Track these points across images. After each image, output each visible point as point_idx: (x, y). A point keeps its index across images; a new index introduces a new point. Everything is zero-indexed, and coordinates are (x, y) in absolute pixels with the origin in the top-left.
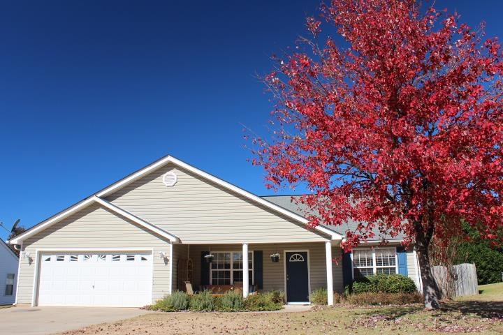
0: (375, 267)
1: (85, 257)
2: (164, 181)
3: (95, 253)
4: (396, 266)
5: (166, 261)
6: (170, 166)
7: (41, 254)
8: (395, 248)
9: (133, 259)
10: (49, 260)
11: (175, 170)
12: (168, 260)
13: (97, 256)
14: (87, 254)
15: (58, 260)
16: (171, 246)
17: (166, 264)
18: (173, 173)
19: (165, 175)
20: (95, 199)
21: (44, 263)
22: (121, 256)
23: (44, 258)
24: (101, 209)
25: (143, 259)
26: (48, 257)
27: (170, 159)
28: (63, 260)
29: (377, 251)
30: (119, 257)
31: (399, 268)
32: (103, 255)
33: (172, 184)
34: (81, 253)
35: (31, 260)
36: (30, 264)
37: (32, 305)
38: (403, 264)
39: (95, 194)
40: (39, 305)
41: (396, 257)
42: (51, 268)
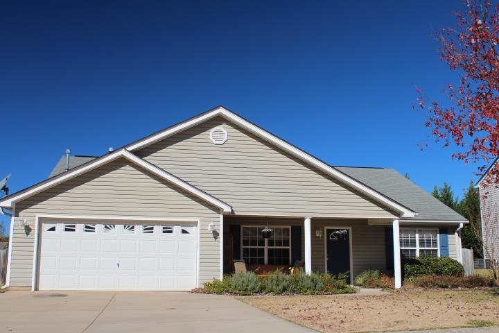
0: (418, 248)
1: (106, 227)
2: (211, 137)
3: (119, 222)
4: (438, 248)
5: (216, 234)
6: (219, 120)
7: (42, 221)
8: (438, 229)
9: (171, 232)
10: (53, 229)
11: (225, 125)
12: (218, 234)
13: (122, 226)
14: (109, 224)
15: (67, 230)
16: (222, 217)
17: (216, 238)
18: (223, 128)
19: (213, 130)
20: (123, 153)
21: (45, 233)
22: (155, 227)
23: (46, 226)
24: (128, 167)
25: (184, 232)
26: (51, 226)
27: (222, 111)
28: (74, 230)
29: (420, 232)
30: (152, 228)
31: (441, 250)
32: (130, 225)
33: (221, 142)
34: (100, 222)
35: (28, 230)
36: (28, 234)
37: (33, 289)
38: (445, 247)
39: (125, 147)
40: (40, 288)
41: (438, 238)
42: (55, 240)
